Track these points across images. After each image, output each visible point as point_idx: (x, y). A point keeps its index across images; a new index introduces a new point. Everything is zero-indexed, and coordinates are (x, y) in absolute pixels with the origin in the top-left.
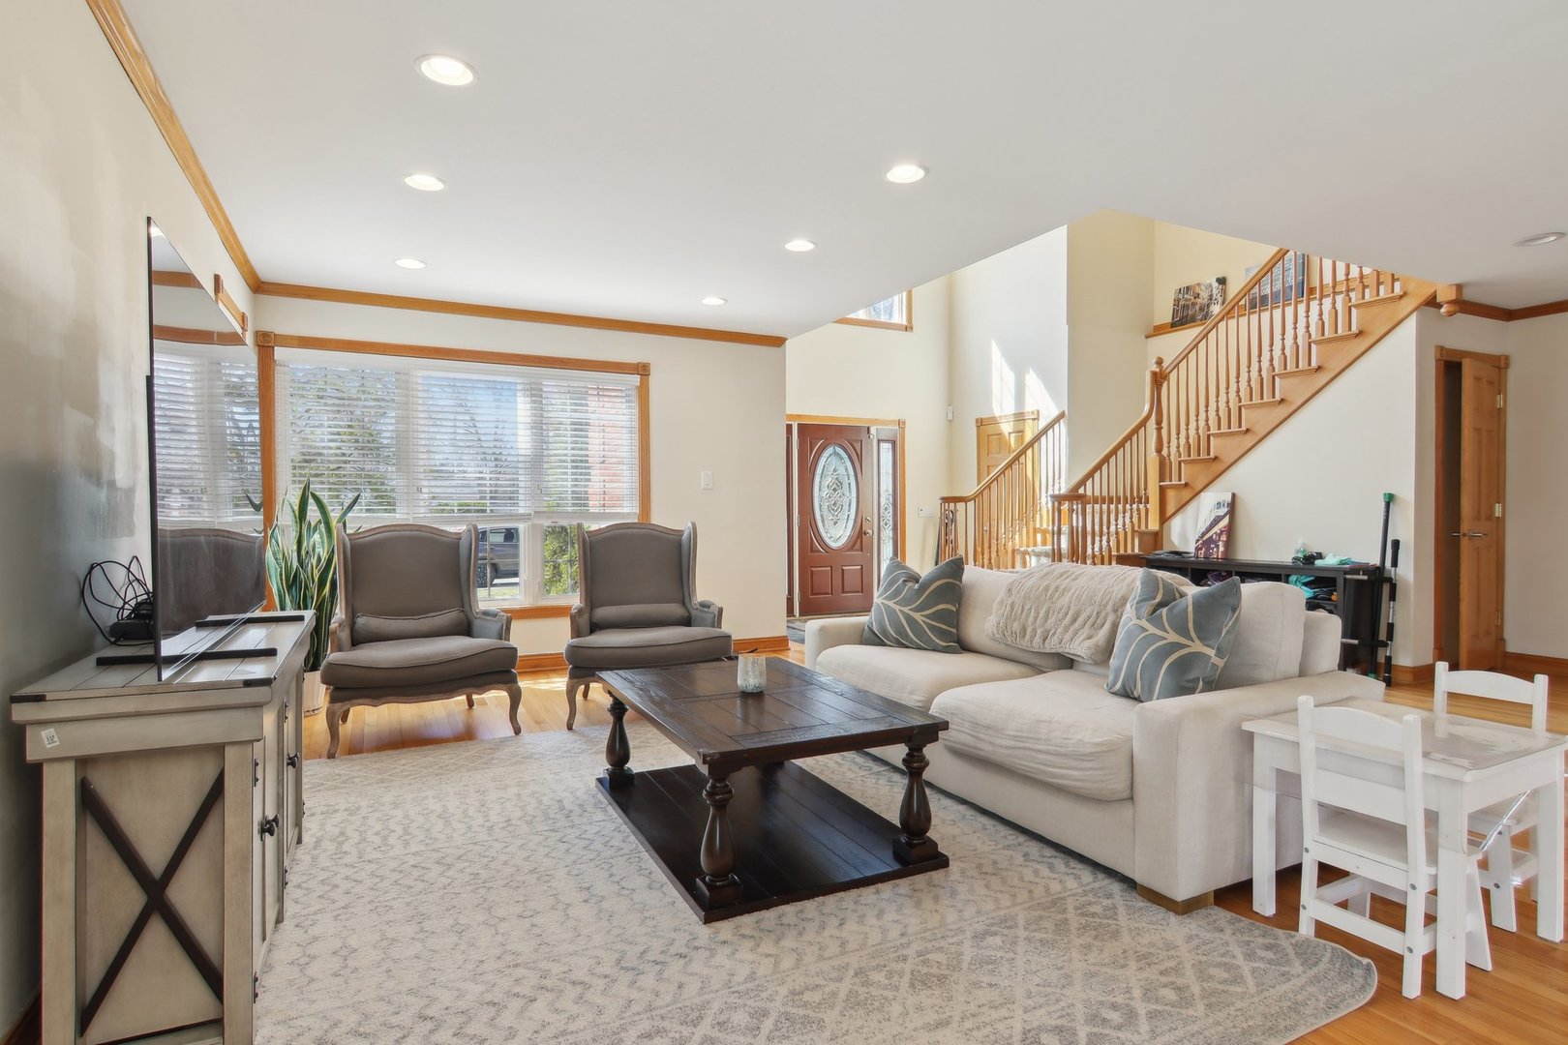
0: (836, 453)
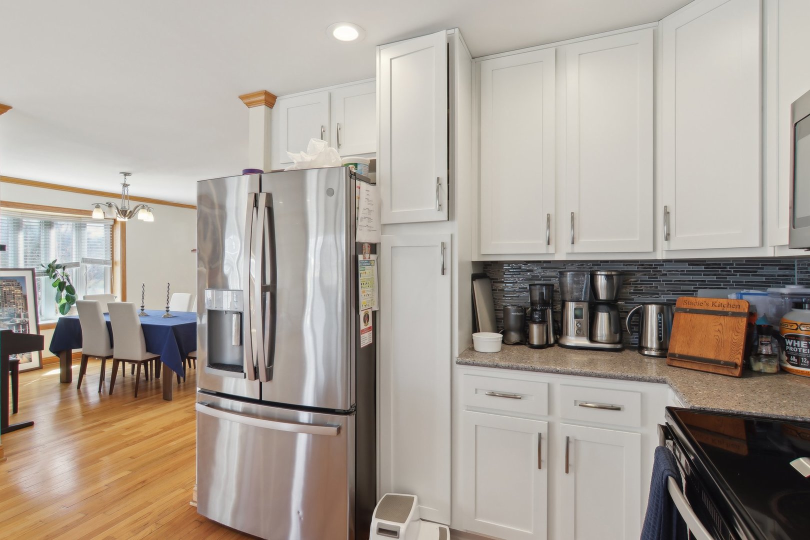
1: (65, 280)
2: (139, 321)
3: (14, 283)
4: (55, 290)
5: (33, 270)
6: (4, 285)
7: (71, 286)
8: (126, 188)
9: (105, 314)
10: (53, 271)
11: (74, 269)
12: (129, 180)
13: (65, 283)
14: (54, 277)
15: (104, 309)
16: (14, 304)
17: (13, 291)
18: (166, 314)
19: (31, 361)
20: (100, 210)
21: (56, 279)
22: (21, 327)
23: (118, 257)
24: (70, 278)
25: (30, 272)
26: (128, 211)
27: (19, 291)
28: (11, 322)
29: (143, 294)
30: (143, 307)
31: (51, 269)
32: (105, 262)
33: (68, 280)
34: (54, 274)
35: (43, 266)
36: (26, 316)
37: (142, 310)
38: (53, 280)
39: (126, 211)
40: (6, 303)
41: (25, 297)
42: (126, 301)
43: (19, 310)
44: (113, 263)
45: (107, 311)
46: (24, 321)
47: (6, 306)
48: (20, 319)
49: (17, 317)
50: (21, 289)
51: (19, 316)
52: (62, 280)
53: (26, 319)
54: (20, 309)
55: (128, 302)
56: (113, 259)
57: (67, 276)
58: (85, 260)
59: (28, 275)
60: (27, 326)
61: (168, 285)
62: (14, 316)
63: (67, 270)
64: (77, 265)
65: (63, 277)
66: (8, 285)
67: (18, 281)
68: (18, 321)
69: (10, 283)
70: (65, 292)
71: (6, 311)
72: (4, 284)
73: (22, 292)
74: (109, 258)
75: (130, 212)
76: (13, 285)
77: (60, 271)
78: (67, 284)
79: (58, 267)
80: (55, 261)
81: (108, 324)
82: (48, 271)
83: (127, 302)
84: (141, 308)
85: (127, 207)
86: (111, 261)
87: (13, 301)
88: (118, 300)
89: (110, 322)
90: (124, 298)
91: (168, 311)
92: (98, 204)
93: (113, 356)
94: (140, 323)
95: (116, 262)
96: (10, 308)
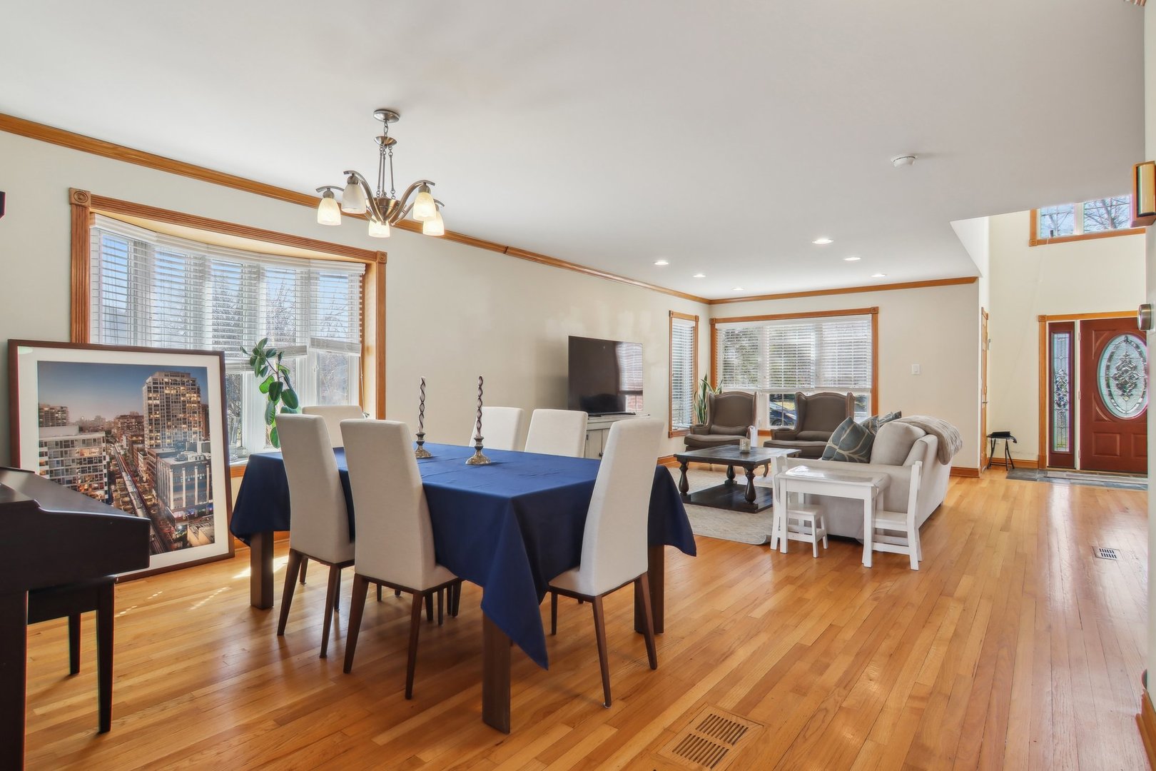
0: (1127, 341)
1: (282, 380)
2: (418, 476)
3: (185, 380)
4: (264, 398)
5: (221, 355)
6: (166, 383)
7: (290, 391)
8: (387, 150)
9: (338, 451)
10: (262, 361)
11: (298, 359)
12: (394, 130)
13: (280, 384)
14: (262, 373)
15: (334, 438)
16: (185, 423)
17: (184, 395)
18: (475, 456)
19: (212, 541)
20: (334, 202)
21: (266, 377)
22: (196, 471)
23: (372, 340)
24: (290, 376)
25: (216, 359)
26: (392, 203)
27: (194, 397)
28: (178, 460)
29: (422, 404)
30: (421, 436)
31: (259, 358)
32: (351, 347)
33: (287, 379)
34: (263, 366)
35: (244, 351)
36: (207, 448)
37: (420, 443)
38: (261, 379)
39: (388, 201)
40: (169, 420)
41: (205, 410)
42: (385, 419)
43: (194, 436)
44: (364, 351)
45: (341, 444)
46: (202, 458)
47: (169, 427)
48: (195, 454)
49: (189, 450)
50: (198, 392)
51: (193, 448)
52: (276, 380)
53: (206, 454)
54: (195, 433)
55: (390, 421)
56: (363, 342)
57: (284, 372)
58: (316, 343)
59: (212, 364)
60: (208, 469)
61: (479, 382)
62: (184, 447)
63: (286, 360)
64: (303, 350)
65: (277, 373)
66: (175, 383)
67: (192, 376)
68: (191, 457)
69: (178, 379)
70: (280, 404)
71: (169, 438)
72: (166, 380)
73: (199, 399)
74: (356, 339)
75: (397, 204)
76: (183, 384)
77: (273, 361)
78: (285, 387)
79: (270, 353)
80: (265, 341)
81: (344, 476)
82: (252, 362)
83: (387, 421)
84: (416, 439)
85: (389, 196)
86: (360, 346)
87: (182, 416)
88: (371, 416)
89: (347, 472)
90: (381, 413)
91: (479, 448)
92: (329, 188)
93: (354, 560)
94: (421, 483)
95: (368, 348)
96: (176, 431)
